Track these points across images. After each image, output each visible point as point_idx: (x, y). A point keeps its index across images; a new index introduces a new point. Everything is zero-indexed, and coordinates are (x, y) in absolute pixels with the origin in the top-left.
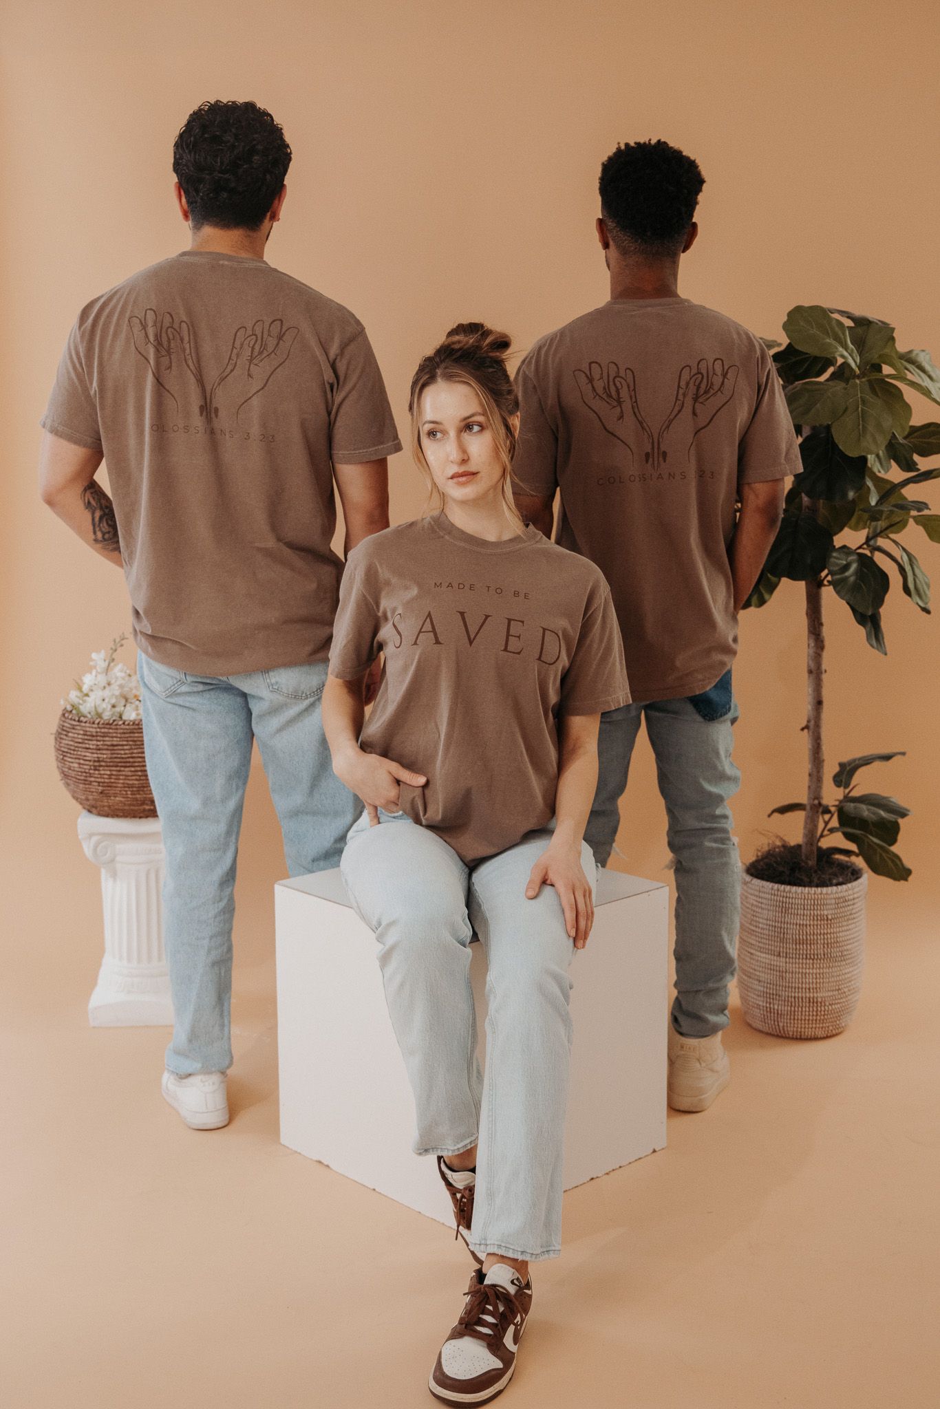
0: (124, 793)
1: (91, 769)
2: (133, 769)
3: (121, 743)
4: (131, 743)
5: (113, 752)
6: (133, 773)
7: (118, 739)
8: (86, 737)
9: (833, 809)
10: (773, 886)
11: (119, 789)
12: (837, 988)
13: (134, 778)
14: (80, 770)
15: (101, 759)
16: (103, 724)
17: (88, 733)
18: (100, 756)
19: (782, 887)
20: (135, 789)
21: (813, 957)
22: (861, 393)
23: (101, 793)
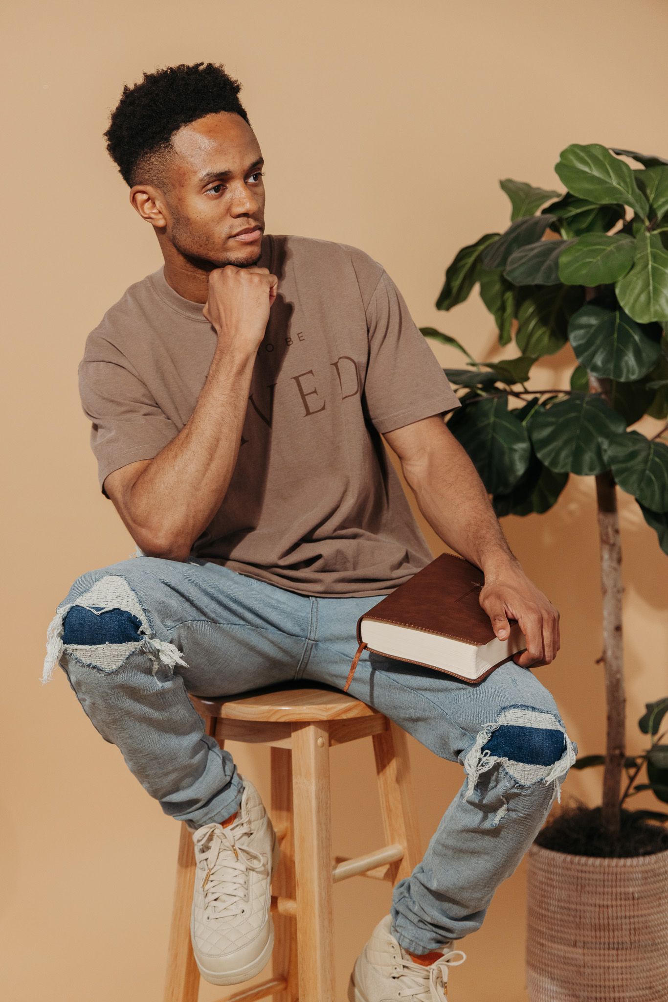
9: (639, 761)
10: (565, 858)
12: (648, 986)
19: (577, 859)
21: (618, 947)
22: (652, 247)
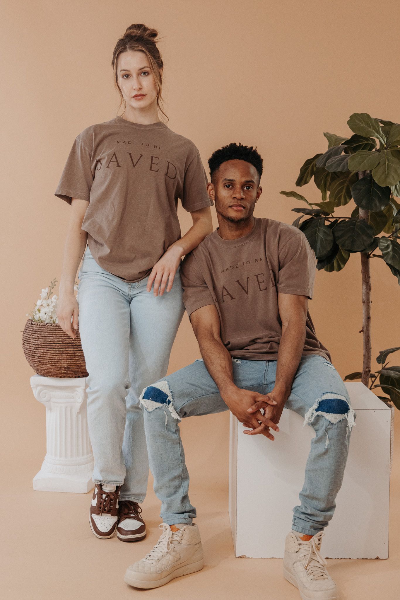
0: (50, 362)
1: (35, 349)
2: (54, 350)
3: (49, 335)
4: (54, 336)
5: (45, 340)
6: (54, 352)
7: (48, 333)
8: (33, 332)
9: (376, 374)
11: (48, 360)
13: (55, 354)
14: (30, 349)
15: (39, 344)
16: (42, 325)
17: (34, 330)
18: (38, 342)
20: (55, 361)
22: (387, 156)
23: (39, 362)
